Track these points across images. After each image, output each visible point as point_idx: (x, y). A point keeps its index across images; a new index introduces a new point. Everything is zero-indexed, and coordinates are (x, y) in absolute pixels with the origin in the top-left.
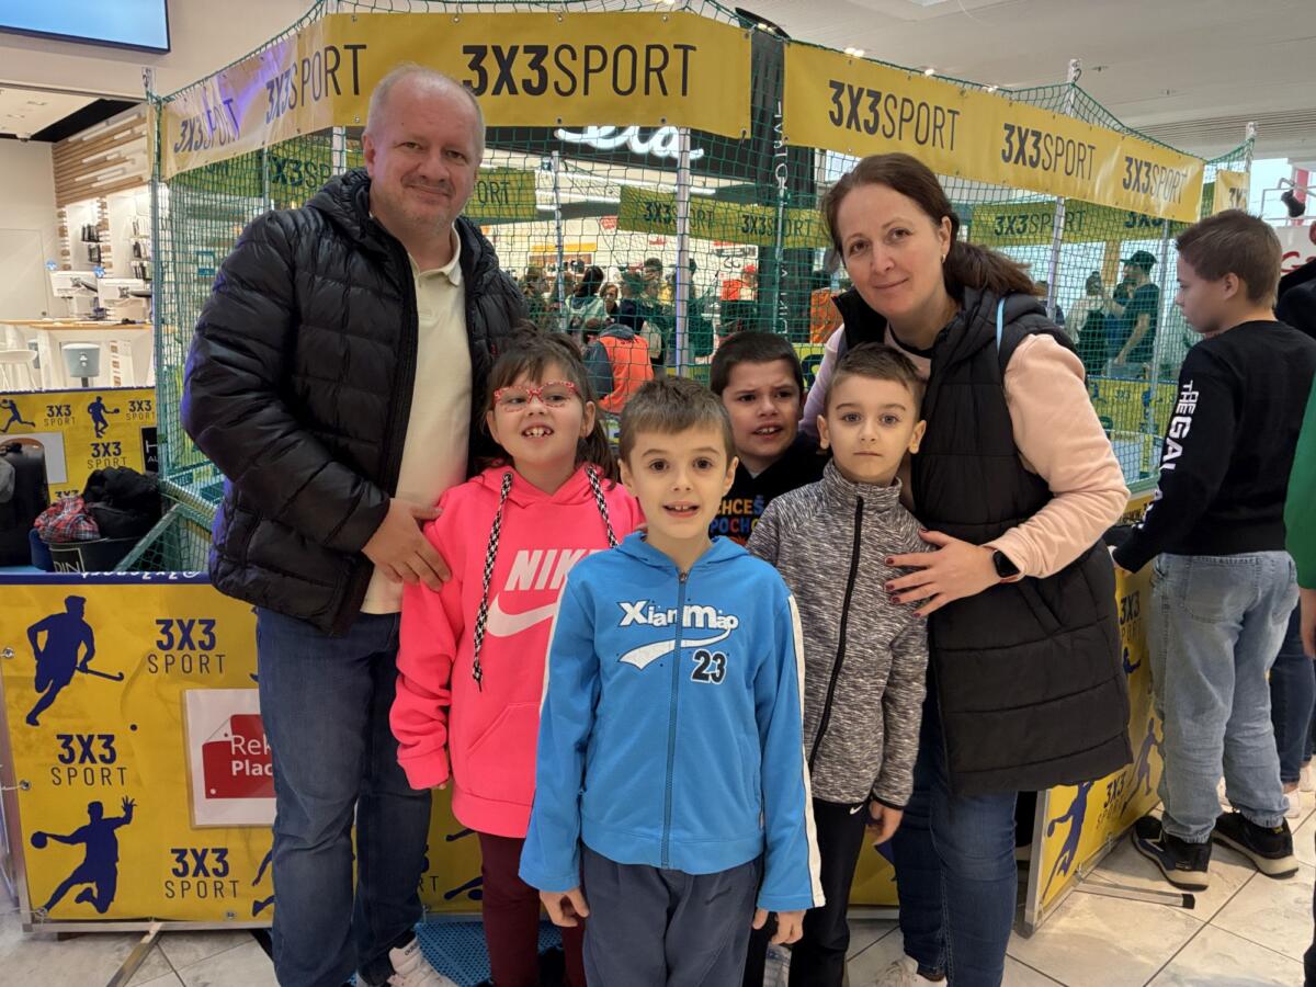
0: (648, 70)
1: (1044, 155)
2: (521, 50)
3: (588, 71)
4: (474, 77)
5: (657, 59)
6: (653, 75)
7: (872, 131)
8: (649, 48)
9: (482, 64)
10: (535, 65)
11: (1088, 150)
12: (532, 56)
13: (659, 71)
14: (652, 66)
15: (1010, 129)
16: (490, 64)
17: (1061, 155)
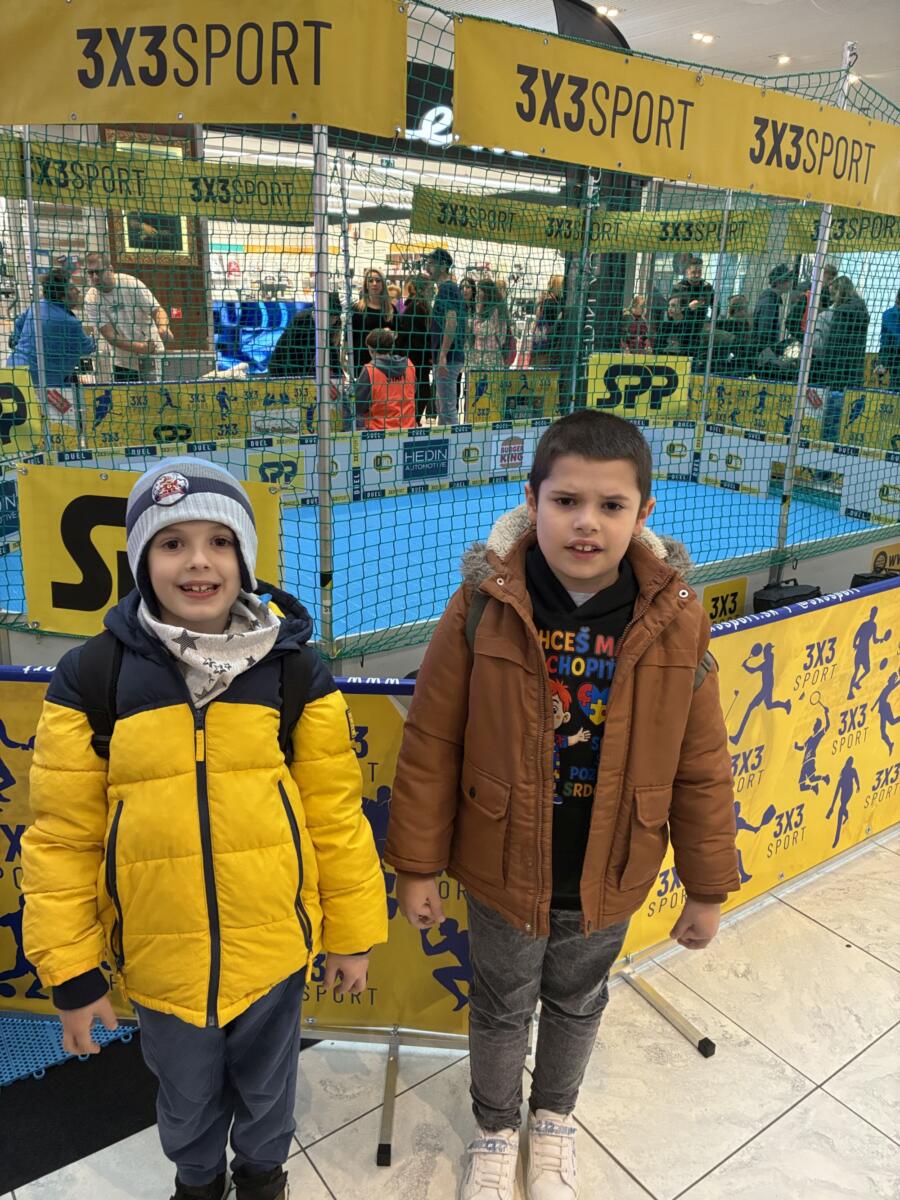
0: (276, 53)
1: (805, 154)
2: (137, 32)
3: (210, 55)
4: (89, 65)
5: (285, 39)
6: (281, 59)
7: (575, 127)
8: (276, 25)
9: (97, 51)
10: (153, 49)
11: (866, 149)
12: (149, 39)
13: (287, 54)
14: (279, 48)
15: (762, 123)
16: (106, 51)
17: (829, 154)
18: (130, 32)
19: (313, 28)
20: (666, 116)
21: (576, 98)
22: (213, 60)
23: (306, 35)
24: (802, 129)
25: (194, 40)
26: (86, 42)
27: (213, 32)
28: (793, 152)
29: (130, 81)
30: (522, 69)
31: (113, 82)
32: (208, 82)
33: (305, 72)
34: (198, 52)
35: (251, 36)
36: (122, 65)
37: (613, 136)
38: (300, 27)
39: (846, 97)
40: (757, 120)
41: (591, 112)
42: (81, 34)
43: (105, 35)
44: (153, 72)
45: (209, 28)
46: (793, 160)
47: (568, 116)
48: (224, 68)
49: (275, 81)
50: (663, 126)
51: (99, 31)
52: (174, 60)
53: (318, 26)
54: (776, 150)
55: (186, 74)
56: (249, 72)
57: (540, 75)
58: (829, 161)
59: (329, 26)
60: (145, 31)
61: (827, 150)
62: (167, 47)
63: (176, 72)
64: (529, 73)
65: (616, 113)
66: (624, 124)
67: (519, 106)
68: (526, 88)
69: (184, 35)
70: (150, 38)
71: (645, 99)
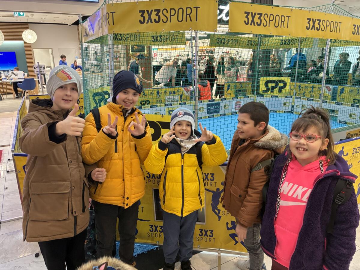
0: (187, 14)
1: (322, 26)
4: (142, 19)
7: (259, 25)
8: (187, 8)
9: (144, 15)
10: (157, 15)
11: (339, 24)
13: (189, 15)
15: (309, 19)
16: (146, 15)
17: (328, 26)
18: (152, 11)
19: (196, 8)
20: (283, 20)
21: (259, 18)
22: (172, 17)
23: (194, 10)
24: (321, 20)
25: (167, 12)
26: (141, 13)
27: (172, 10)
28: (318, 26)
29: (152, 22)
30: (245, 13)
31: (148, 23)
32: (170, 22)
33: (194, 18)
34: (168, 15)
35: (181, 11)
36: (150, 18)
37: (269, 26)
38: (192, 8)
39: (333, 11)
40: (308, 19)
41: (263, 21)
42: (140, 11)
43: (146, 11)
44: (157, 20)
45: (171, 9)
46: (318, 28)
47: (257, 23)
48: (174, 18)
49: (186, 21)
50: (282, 23)
51: (145, 11)
52: (162, 17)
53: (197, 8)
54: (314, 26)
55: (165, 20)
56: (180, 19)
57: (250, 14)
58: (328, 28)
59: (199, 8)
60: (155, 10)
61: (328, 25)
62: (161, 14)
63: (163, 20)
64: (248, 13)
65: (270, 21)
66: (272, 23)
67: (245, 21)
68: (247, 17)
69: (165, 11)
70: (157, 12)
71: (277, 17)
